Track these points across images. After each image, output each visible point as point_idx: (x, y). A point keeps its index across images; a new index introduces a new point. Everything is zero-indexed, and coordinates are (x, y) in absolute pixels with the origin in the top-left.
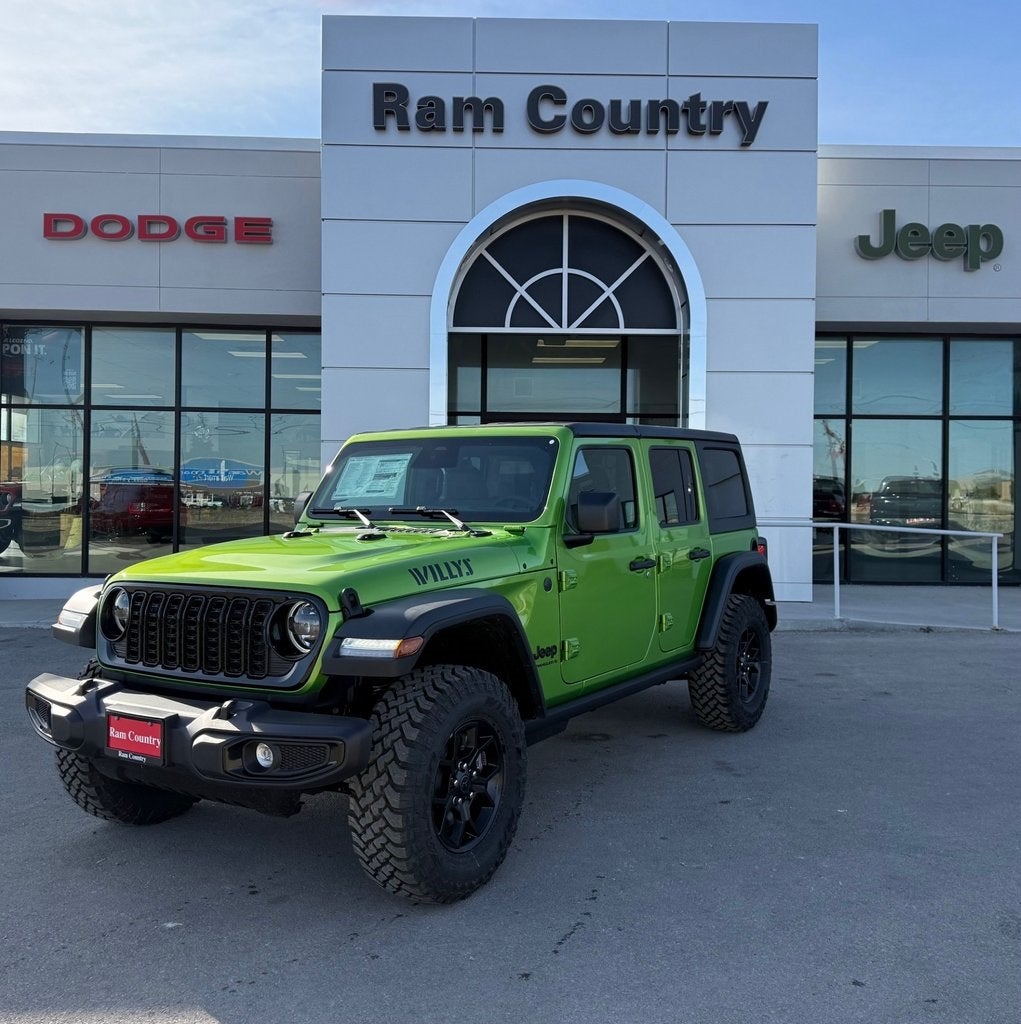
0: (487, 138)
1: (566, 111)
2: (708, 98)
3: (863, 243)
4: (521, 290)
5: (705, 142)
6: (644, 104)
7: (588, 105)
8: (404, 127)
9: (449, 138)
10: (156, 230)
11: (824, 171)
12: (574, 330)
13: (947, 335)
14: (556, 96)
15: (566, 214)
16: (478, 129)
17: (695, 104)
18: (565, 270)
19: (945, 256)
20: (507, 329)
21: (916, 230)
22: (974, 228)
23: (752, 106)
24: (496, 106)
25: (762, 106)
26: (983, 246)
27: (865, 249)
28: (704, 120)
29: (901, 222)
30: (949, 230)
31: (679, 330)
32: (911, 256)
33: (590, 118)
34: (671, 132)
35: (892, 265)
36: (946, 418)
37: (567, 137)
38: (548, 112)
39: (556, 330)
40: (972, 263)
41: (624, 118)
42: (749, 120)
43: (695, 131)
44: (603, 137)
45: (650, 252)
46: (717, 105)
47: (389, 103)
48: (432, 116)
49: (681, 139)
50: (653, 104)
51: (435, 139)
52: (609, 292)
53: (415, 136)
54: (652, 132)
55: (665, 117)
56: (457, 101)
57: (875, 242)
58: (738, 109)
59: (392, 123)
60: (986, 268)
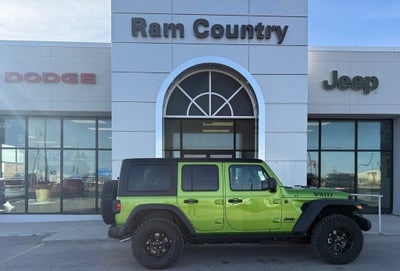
0: (178, 39)
1: (209, 29)
2: (265, 24)
3: (325, 83)
4: (193, 101)
5: (264, 42)
6: (240, 27)
7: (218, 27)
8: (144, 36)
9: (163, 39)
10: (50, 78)
11: (310, 56)
12: (213, 116)
13: (356, 119)
14: (205, 23)
15: (210, 71)
16: (174, 36)
17: (260, 27)
18: (210, 93)
19: (356, 88)
20: (188, 116)
21: (345, 78)
22: (367, 78)
23: (282, 27)
24: (180, 27)
25: (286, 27)
26: (371, 84)
27: (326, 86)
28: (263, 33)
29: (340, 75)
30: (358, 78)
31: (255, 117)
32: (343, 88)
33: (218, 32)
34: (251, 38)
35: (336, 92)
36: (356, 151)
37: (209, 39)
38: (202, 29)
39: (207, 116)
40: (367, 91)
41: (232, 32)
42: (281, 33)
43: (260, 38)
44: (224, 40)
45: (243, 86)
46: (268, 27)
47: (138, 26)
48: (155, 31)
49: (255, 41)
50: (243, 26)
51: (157, 40)
52: (227, 102)
53: (149, 39)
54: (243, 38)
55: (248, 31)
56: (165, 25)
57: (330, 83)
58: (276, 29)
59: (140, 34)
60: (372, 93)
